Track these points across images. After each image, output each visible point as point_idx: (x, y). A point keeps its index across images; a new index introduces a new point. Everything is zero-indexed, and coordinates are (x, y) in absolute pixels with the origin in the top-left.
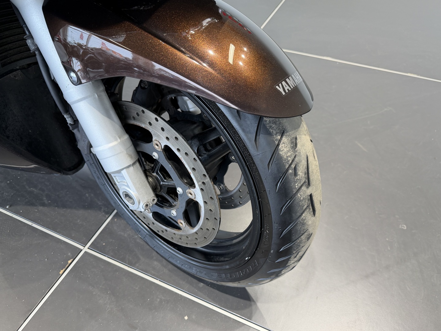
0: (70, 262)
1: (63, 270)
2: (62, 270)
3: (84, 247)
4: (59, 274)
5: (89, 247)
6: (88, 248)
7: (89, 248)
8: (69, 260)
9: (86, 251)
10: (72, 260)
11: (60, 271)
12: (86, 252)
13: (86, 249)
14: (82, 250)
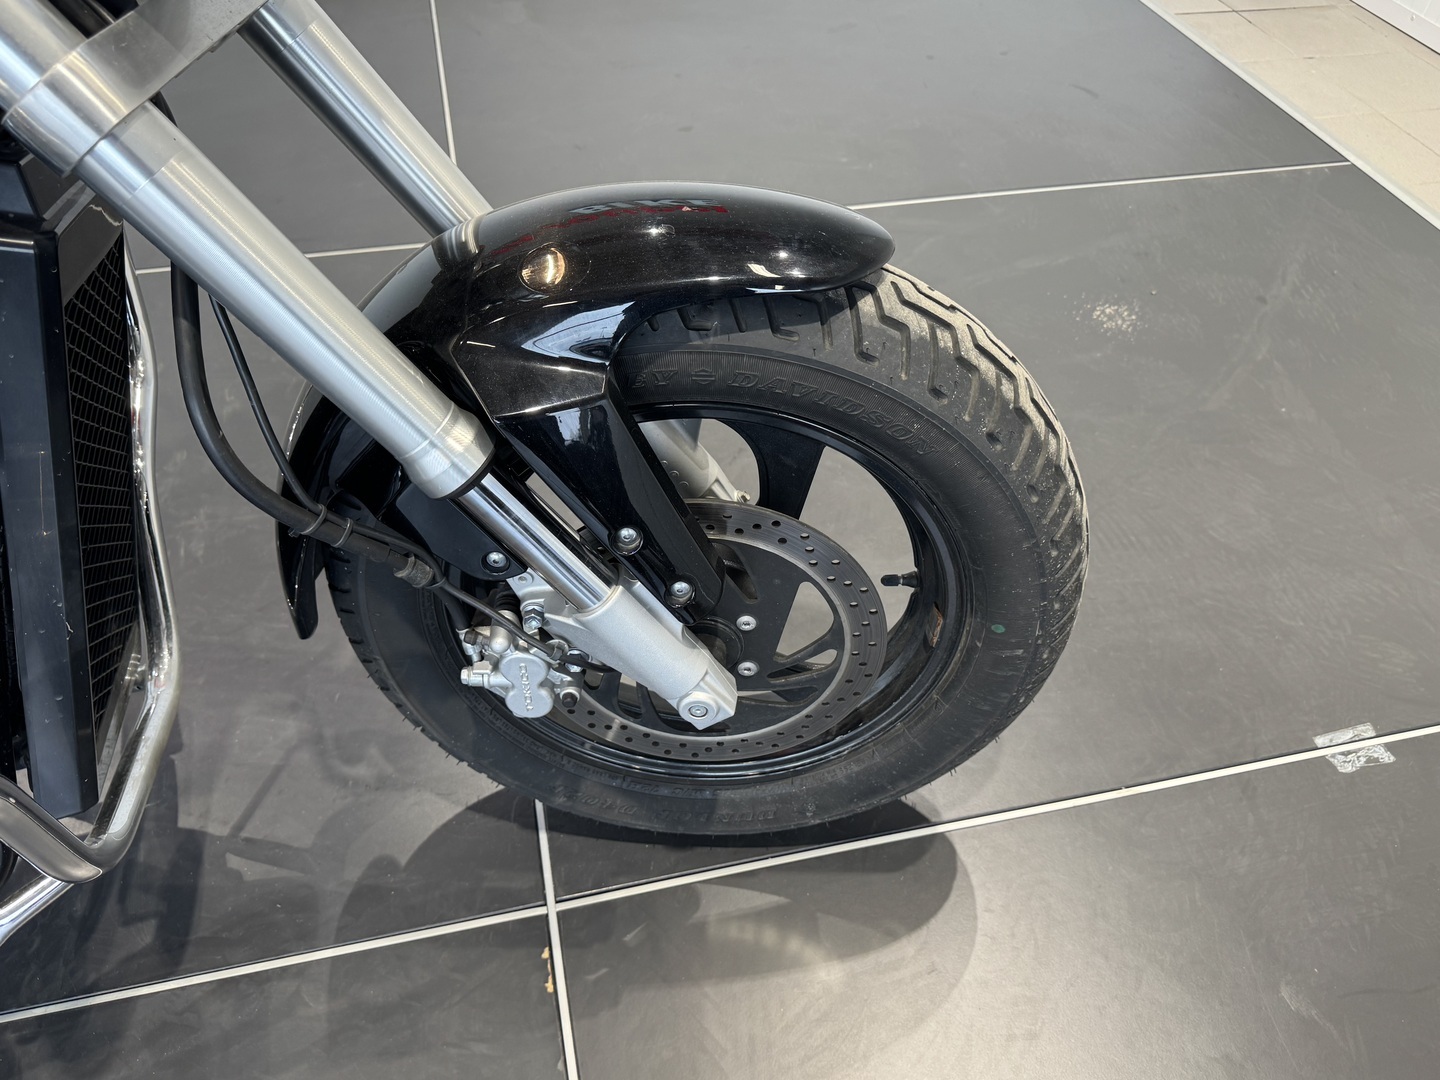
0: (546, 955)
1: (550, 978)
2: (547, 982)
3: (545, 905)
4: (550, 994)
5: (556, 897)
6: (557, 902)
7: (558, 899)
8: (543, 952)
9: (558, 910)
10: (547, 949)
11: (546, 989)
12: (558, 913)
13: (552, 909)
14: (547, 915)
